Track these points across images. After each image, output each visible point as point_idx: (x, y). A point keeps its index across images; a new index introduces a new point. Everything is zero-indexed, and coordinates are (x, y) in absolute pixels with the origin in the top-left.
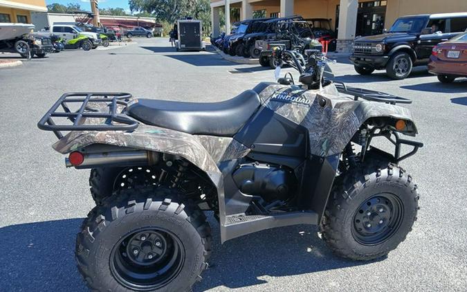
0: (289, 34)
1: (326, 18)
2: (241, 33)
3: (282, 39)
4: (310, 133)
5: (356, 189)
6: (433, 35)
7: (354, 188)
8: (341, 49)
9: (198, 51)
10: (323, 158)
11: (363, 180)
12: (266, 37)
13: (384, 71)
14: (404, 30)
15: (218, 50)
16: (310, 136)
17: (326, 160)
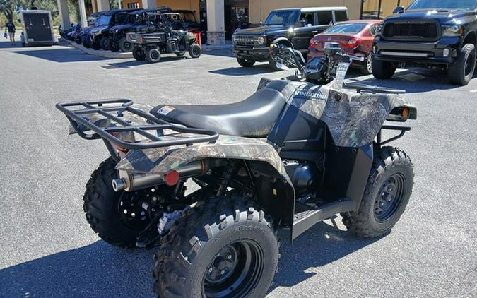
0: (162, 26)
1: (189, 9)
2: (103, 25)
3: (156, 31)
4: (329, 127)
5: (379, 174)
6: (305, 27)
7: (377, 172)
8: (212, 41)
9: (50, 45)
10: (357, 148)
11: (384, 165)
12: (135, 29)
13: (268, 63)
14: (279, 23)
15: (74, 44)
16: (330, 130)
17: (359, 150)
